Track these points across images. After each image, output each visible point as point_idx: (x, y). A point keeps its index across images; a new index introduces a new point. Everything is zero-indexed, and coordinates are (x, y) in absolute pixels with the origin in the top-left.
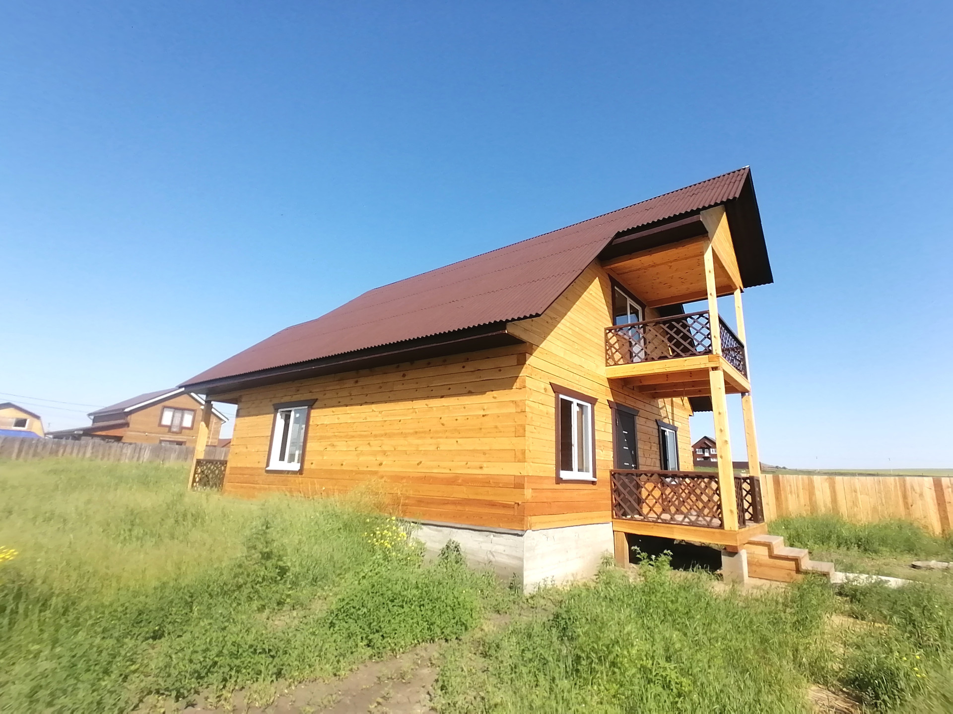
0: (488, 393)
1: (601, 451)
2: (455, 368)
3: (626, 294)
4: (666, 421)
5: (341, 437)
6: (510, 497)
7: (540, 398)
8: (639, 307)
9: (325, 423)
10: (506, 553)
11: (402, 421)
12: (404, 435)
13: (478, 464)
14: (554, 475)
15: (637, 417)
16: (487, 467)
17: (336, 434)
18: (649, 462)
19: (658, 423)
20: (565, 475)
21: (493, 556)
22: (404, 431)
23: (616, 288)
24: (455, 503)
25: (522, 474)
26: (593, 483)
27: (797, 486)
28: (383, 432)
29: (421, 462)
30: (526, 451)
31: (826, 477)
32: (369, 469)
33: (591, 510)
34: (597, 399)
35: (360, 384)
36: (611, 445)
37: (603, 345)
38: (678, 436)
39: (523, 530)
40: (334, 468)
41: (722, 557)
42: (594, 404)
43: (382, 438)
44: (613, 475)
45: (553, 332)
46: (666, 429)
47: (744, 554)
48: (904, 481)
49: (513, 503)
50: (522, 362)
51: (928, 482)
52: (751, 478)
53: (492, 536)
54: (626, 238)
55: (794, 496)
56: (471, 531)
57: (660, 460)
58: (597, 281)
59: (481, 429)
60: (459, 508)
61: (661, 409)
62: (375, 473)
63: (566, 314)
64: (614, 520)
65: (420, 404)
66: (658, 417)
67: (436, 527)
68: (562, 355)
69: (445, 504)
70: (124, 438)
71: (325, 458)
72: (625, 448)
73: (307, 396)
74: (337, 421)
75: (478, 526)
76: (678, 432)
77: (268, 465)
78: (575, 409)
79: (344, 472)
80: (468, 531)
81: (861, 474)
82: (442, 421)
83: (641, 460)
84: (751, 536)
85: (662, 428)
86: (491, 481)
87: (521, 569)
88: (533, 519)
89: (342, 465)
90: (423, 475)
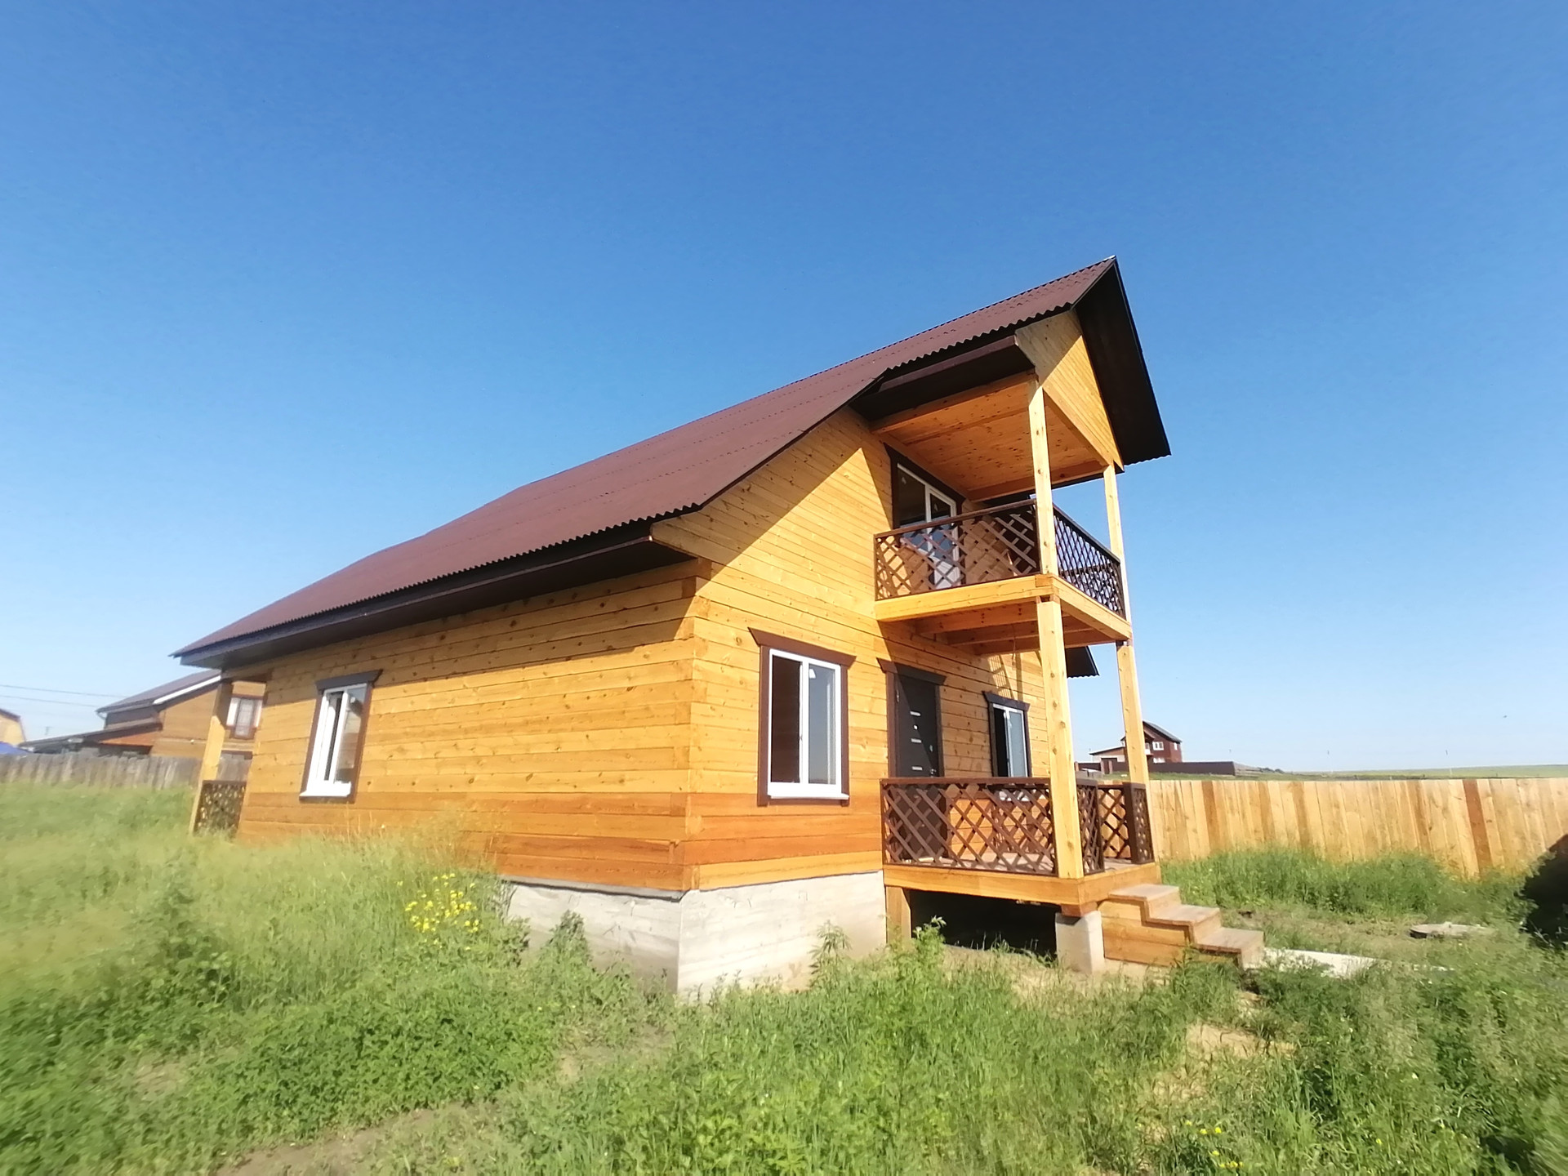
0: (636, 649)
1: (862, 748)
2: (589, 608)
3: (924, 479)
4: (1005, 693)
5: (414, 735)
6: (661, 832)
7: (728, 655)
8: (952, 501)
9: (392, 711)
10: (653, 932)
11: (507, 704)
12: (508, 728)
13: (615, 775)
14: (755, 791)
15: (941, 688)
16: (631, 780)
17: (408, 730)
18: (966, 764)
19: (989, 697)
20: (776, 790)
21: (633, 938)
22: (510, 721)
23: (899, 466)
24: (578, 845)
25: (683, 791)
26: (843, 803)
27: (1241, 798)
28: (477, 724)
29: (531, 776)
30: (691, 749)
31: (1289, 782)
32: (453, 790)
33: (836, 849)
34: (855, 657)
35: (447, 641)
36: (884, 737)
37: (872, 564)
38: (1029, 719)
39: (680, 891)
40: (401, 790)
41: (1057, 925)
42: (849, 666)
43: (475, 735)
44: (886, 787)
45: (758, 541)
46: (1005, 708)
47: (1094, 922)
48: (1418, 788)
49: (667, 843)
50: (689, 594)
51: (1456, 787)
52: (1125, 789)
53: (633, 903)
54: (901, 379)
55: (1237, 815)
56: (601, 895)
57: (991, 760)
58: (859, 455)
59: (624, 712)
60: (585, 854)
61: (995, 673)
62: (461, 796)
63: (788, 510)
64: (885, 866)
65: (535, 673)
66: (987, 688)
67: (549, 890)
68: (778, 580)
69: (564, 847)
70: (153, 749)
71: (389, 772)
72: (914, 740)
73: (369, 666)
74: (409, 707)
75: (614, 885)
76: (1028, 713)
77: (304, 788)
78: (806, 675)
79: (414, 796)
80: (596, 894)
81: (1348, 778)
82: (567, 700)
83: (948, 762)
84: (1116, 887)
85: (995, 706)
86: (636, 805)
87: (675, 960)
88: (705, 870)
89: (414, 784)
90: (533, 797)
